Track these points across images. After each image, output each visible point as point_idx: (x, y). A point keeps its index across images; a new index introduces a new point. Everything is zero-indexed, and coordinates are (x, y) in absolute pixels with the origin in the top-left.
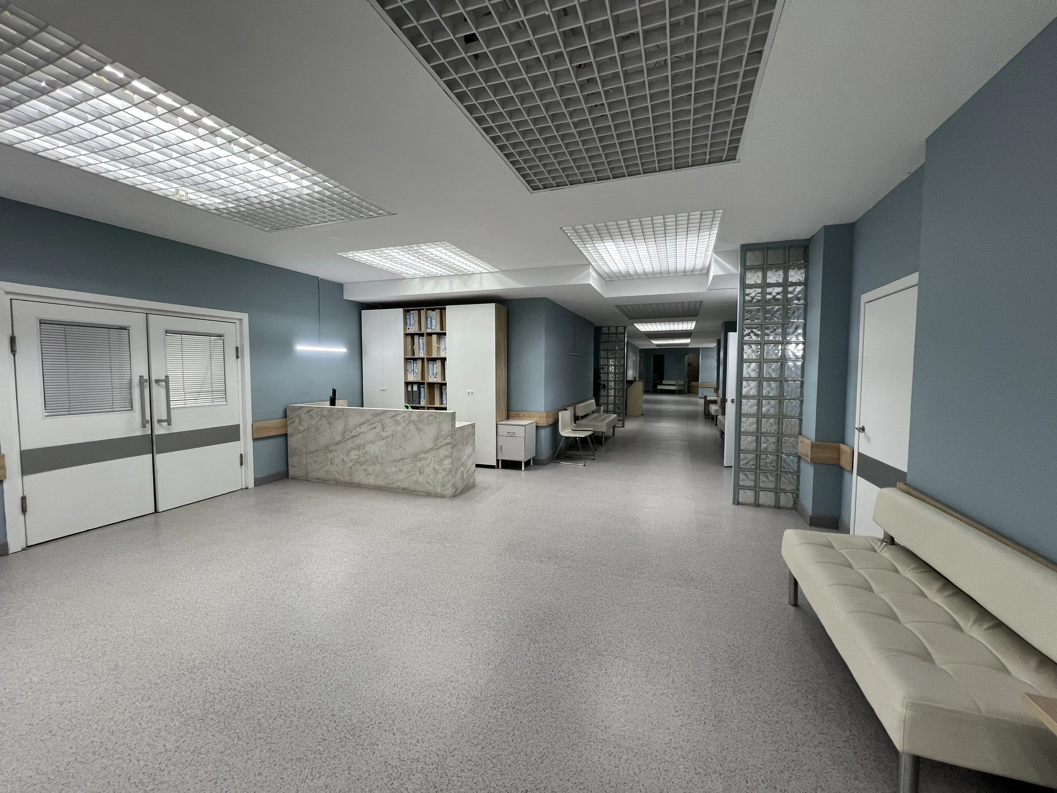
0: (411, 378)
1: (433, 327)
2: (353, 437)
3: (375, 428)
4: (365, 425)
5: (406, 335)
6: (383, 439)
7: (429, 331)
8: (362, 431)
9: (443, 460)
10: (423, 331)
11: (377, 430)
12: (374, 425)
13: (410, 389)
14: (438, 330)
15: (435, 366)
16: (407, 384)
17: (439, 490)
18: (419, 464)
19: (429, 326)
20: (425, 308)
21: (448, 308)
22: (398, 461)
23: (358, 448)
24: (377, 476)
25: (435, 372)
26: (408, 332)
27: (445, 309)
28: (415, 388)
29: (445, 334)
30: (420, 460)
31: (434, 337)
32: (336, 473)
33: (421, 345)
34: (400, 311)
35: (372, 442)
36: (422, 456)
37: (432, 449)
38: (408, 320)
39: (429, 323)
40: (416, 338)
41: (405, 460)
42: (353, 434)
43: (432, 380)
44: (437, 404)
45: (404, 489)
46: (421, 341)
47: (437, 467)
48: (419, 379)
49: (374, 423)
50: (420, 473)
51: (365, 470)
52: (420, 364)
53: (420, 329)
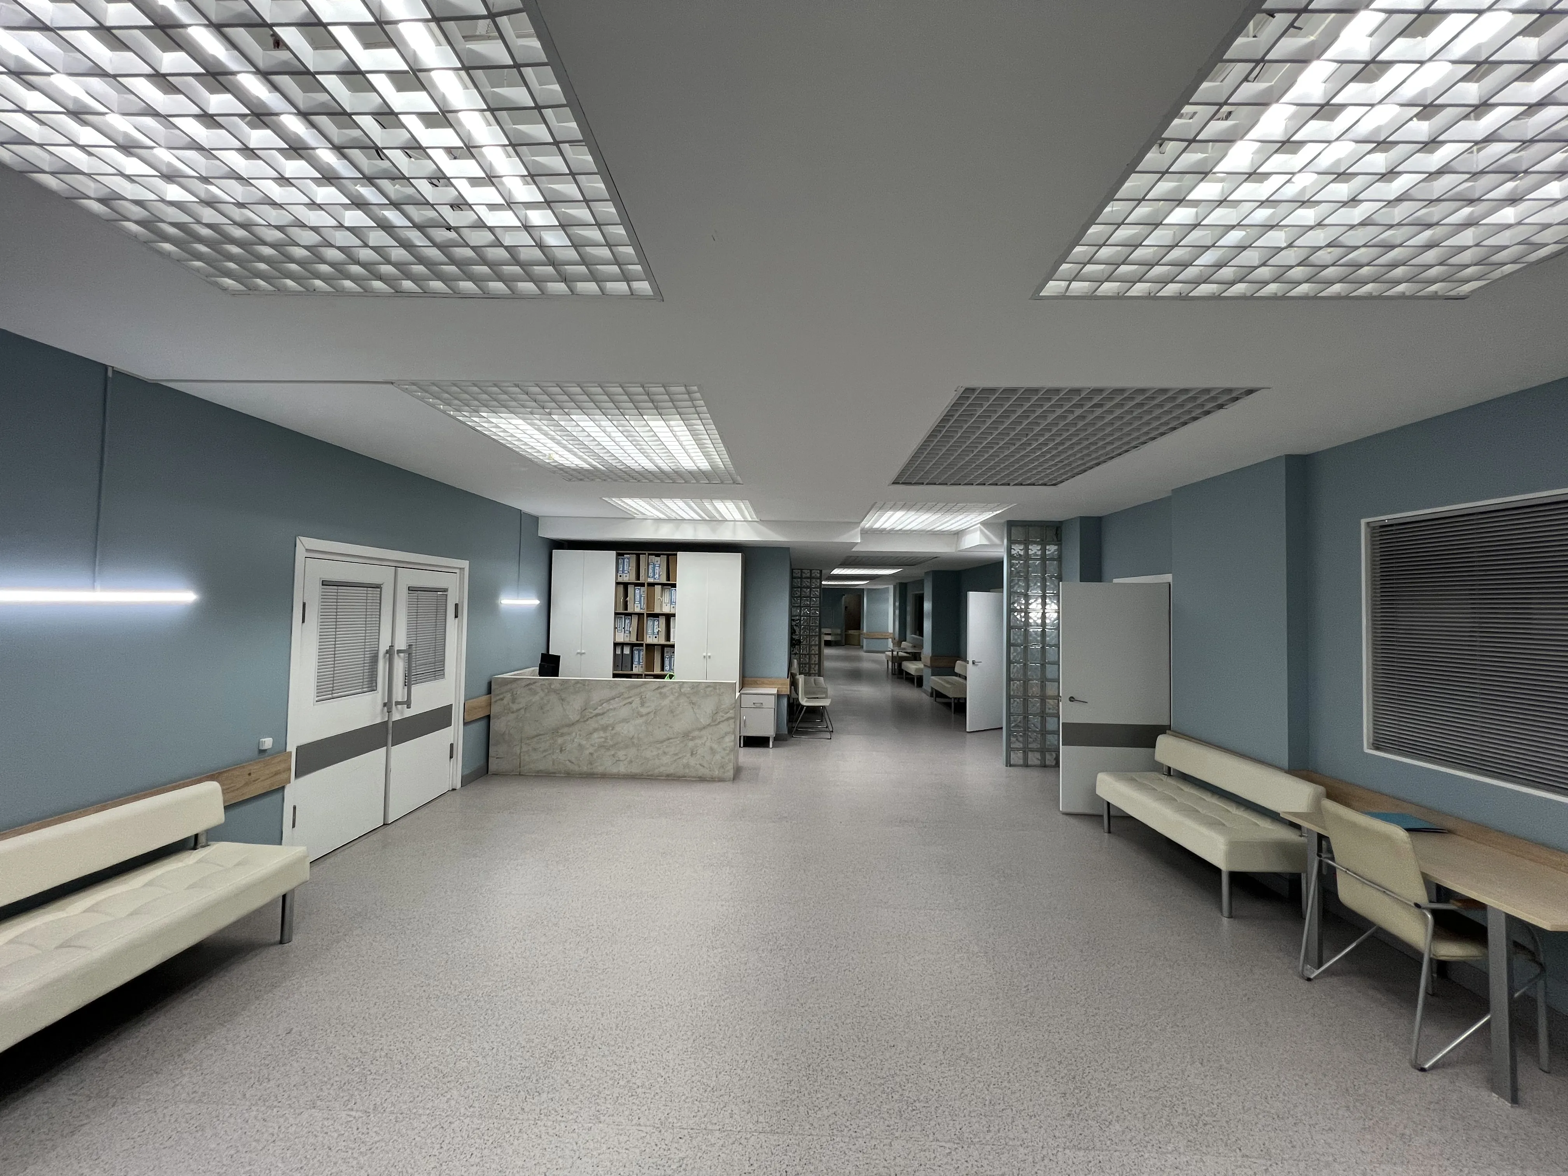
0: (621, 638)
1: (657, 576)
2: (597, 715)
3: (631, 703)
4: (616, 699)
5: (618, 584)
6: (642, 716)
7: (651, 580)
8: (611, 707)
9: (723, 737)
10: (642, 580)
11: (634, 705)
12: (630, 700)
13: (619, 652)
14: (664, 580)
15: (656, 623)
16: (616, 645)
17: (717, 772)
18: (691, 744)
19: (651, 574)
20: (647, 553)
21: (681, 555)
22: (662, 742)
23: (605, 728)
24: (631, 762)
25: (656, 631)
26: (620, 580)
27: (676, 555)
28: (627, 651)
29: (674, 586)
30: (693, 739)
31: (658, 588)
32: (567, 762)
33: (638, 597)
34: (613, 554)
35: (625, 721)
36: (696, 733)
37: (709, 725)
38: (621, 566)
39: (650, 571)
40: (631, 589)
41: (671, 741)
42: (597, 712)
43: (650, 639)
45: (668, 776)
46: (637, 592)
47: (715, 746)
48: (634, 640)
49: (630, 697)
50: (692, 754)
51: (613, 755)
52: (635, 620)
53: (638, 578)
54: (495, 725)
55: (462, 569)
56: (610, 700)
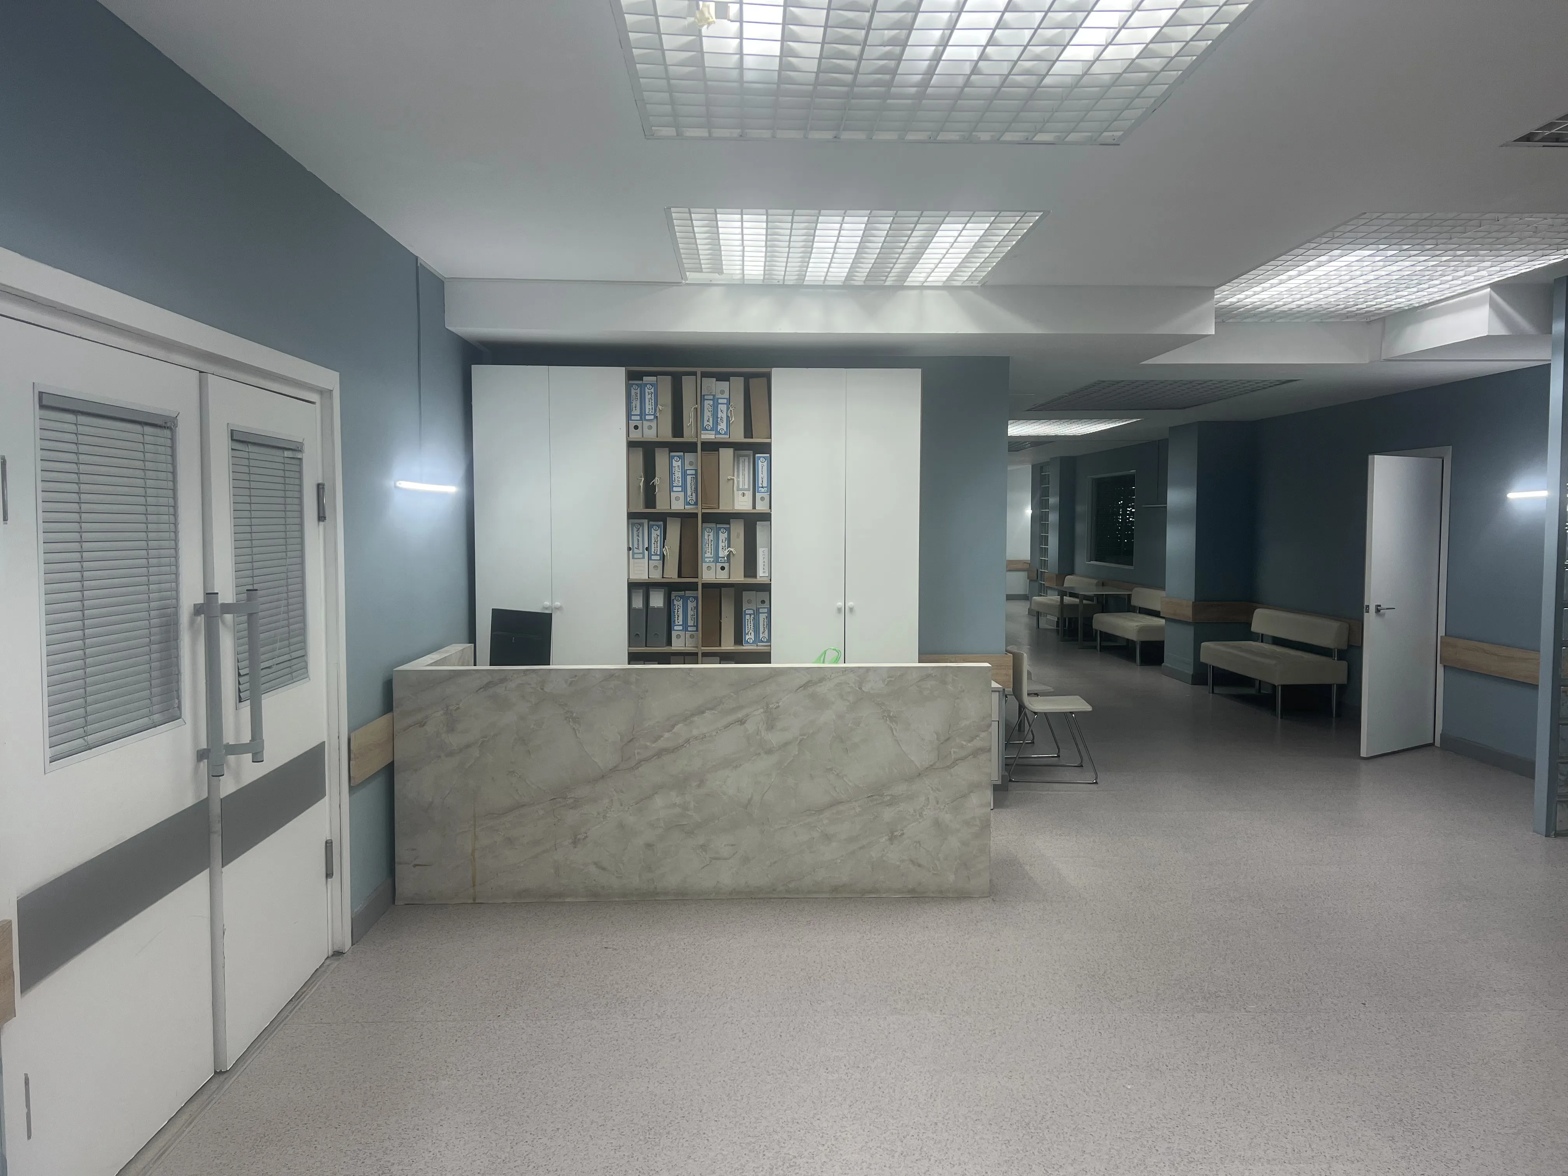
0: (641, 574)
1: (723, 426)
2: (660, 753)
3: (742, 722)
4: (708, 714)
5: (632, 445)
6: (769, 752)
7: (708, 436)
8: (695, 732)
9: (964, 796)
10: (689, 435)
11: (750, 726)
12: (740, 715)
13: (638, 603)
14: (738, 436)
15: (723, 536)
16: (633, 586)
17: (952, 878)
18: (888, 814)
19: (708, 422)
20: (699, 370)
21: (781, 378)
22: (820, 811)
23: (681, 783)
24: (746, 860)
25: (723, 553)
26: (636, 436)
27: (768, 377)
28: (657, 600)
29: (766, 448)
30: (893, 801)
31: (726, 454)
32: (593, 869)
33: (678, 474)
34: (617, 375)
35: (731, 763)
36: (901, 789)
37: (931, 768)
38: (636, 403)
39: (707, 414)
40: (661, 458)
41: (841, 807)
42: (661, 744)
43: (710, 574)
44: (728, 645)
45: (835, 889)
46: (677, 464)
47: (947, 817)
48: (672, 574)
49: (741, 707)
50: (892, 839)
51: (704, 847)
52: (674, 530)
53: (678, 427)
54: (405, 786)
55: (325, 393)
56: (693, 715)
